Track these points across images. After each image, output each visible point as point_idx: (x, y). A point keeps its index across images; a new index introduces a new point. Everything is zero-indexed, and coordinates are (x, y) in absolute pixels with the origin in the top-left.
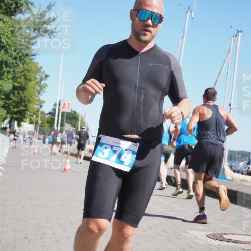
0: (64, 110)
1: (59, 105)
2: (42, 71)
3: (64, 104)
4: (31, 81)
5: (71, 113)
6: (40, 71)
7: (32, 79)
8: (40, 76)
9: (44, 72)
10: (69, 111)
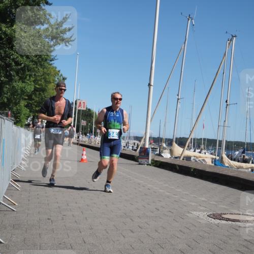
0: (80, 108)
1: (76, 104)
2: (60, 75)
3: (80, 103)
4: (51, 83)
5: (86, 110)
6: (58, 74)
7: (52, 81)
8: (58, 79)
9: (61, 75)
10: (85, 109)
